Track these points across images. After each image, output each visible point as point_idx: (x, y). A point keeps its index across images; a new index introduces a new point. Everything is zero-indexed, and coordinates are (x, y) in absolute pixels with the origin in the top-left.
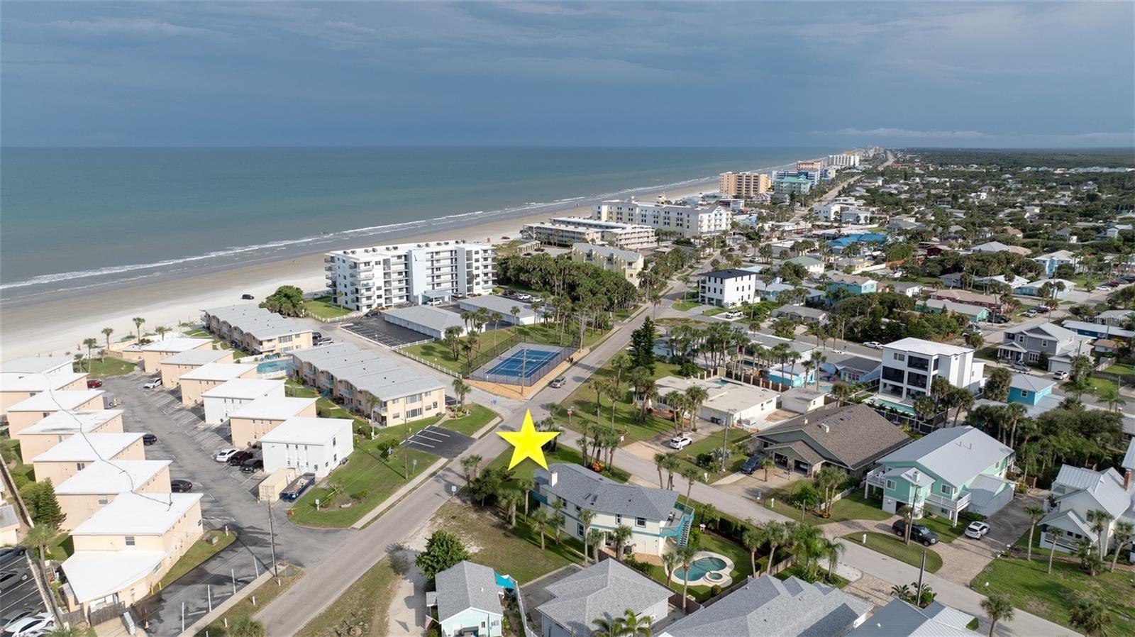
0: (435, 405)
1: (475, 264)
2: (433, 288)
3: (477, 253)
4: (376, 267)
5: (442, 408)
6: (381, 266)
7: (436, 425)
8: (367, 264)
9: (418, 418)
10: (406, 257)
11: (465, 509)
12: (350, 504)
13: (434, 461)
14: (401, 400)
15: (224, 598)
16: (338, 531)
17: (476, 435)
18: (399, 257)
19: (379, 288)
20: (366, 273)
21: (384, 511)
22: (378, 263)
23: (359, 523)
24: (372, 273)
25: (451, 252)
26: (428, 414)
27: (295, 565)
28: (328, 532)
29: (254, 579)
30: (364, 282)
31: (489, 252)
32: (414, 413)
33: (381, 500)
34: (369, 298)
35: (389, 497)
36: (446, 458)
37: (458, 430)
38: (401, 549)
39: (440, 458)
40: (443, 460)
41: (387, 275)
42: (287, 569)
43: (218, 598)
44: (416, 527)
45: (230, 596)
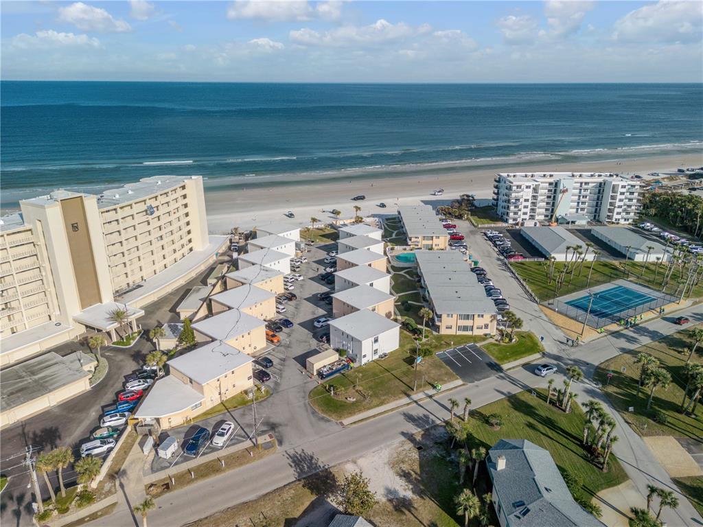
0: (486, 326)
1: (619, 197)
2: (577, 212)
3: (624, 187)
4: (526, 190)
5: (492, 331)
6: (531, 190)
7: (478, 345)
8: (519, 187)
9: (469, 333)
10: (556, 184)
11: (436, 443)
12: (355, 400)
13: (451, 378)
14: (455, 316)
15: (215, 449)
16: (329, 421)
17: (505, 366)
18: (551, 184)
19: (526, 207)
20: (517, 194)
21: (374, 416)
22: (528, 187)
23: (346, 421)
24: (521, 194)
25: (601, 183)
26: (477, 332)
27: (278, 440)
28: (323, 419)
29: (243, 441)
30: (514, 201)
31: (636, 187)
32: (465, 328)
33: (382, 403)
34: (515, 213)
35: (388, 403)
36: (463, 380)
37: (493, 355)
38: (355, 463)
39: (457, 379)
40: (460, 382)
41: (534, 197)
42: (270, 442)
43: (211, 448)
44: (382, 446)
45: (219, 450)
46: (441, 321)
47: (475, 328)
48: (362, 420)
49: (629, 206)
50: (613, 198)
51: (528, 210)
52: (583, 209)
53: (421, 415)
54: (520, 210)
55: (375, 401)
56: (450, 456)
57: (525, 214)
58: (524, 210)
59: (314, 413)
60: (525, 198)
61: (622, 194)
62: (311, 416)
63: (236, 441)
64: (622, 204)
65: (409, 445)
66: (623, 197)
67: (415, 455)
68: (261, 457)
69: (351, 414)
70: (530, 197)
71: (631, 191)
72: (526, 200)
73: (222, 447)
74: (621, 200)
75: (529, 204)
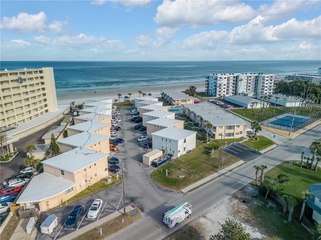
0: (241, 132)
3: (268, 77)
4: (224, 80)
5: (244, 135)
7: (240, 142)
8: (221, 78)
9: (232, 137)
10: (237, 77)
12: (184, 176)
13: (237, 161)
14: (224, 127)
15: (90, 222)
16: (172, 191)
17: (262, 152)
18: (234, 77)
19: (224, 88)
20: (220, 82)
21: (202, 185)
23: (185, 190)
24: (222, 82)
25: (256, 76)
26: (236, 137)
27: (140, 208)
28: (167, 190)
29: (112, 213)
30: (219, 85)
31: (273, 77)
32: (229, 135)
33: (202, 177)
34: (220, 92)
35: (206, 177)
36: (244, 160)
37: (252, 147)
38: (205, 217)
39: (239, 160)
40: (242, 162)
41: (228, 83)
42: (134, 210)
43: (87, 221)
44: (218, 203)
45: (94, 221)
46: (215, 131)
47: (235, 134)
48: (194, 189)
49: (270, 87)
50: (263, 83)
51: (225, 90)
52: (249, 90)
53: (232, 182)
54: (222, 90)
55: (198, 177)
57: (224, 92)
59: (159, 187)
60: (224, 83)
61: (267, 80)
62: (158, 190)
63: (106, 213)
64: (267, 85)
65: (236, 201)
68: (131, 222)
69: (186, 185)
70: (226, 83)
71: (271, 79)
72: (225, 85)
73: (96, 219)
75: (226, 87)
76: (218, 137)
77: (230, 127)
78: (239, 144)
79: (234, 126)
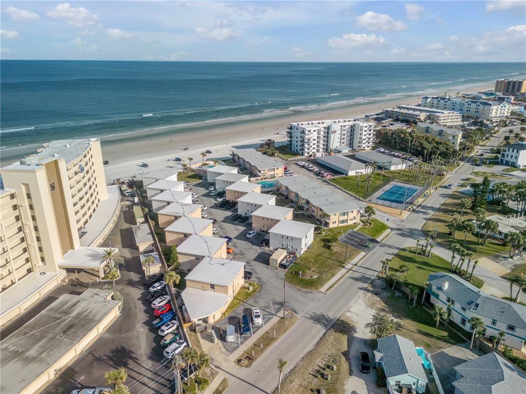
0: (355, 218)
1: (364, 133)
2: (340, 145)
4: (313, 133)
5: (358, 220)
6: (316, 133)
7: (354, 230)
8: (310, 131)
9: (346, 224)
10: (328, 128)
11: (382, 289)
12: (317, 276)
13: (358, 253)
14: (337, 215)
15: (259, 328)
16: (313, 292)
17: (379, 239)
18: (325, 128)
19: (314, 144)
20: (308, 136)
21: (335, 283)
22: (315, 131)
23: (323, 289)
24: (310, 136)
25: (352, 126)
26: (350, 223)
27: (293, 311)
28: (307, 292)
29: (272, 318)
30: (307, 141)
31: (373, 126)
32: (343, 222)
33: (333, 275)
34: (308, 149)
35: (336, 274)
36: (364, 252)
37: (368, 234)
38: (349, 311)
39: (360, 252)
40: (363, 254)
41: (318, 138)
42: (288, 313)
43: (256, 327)
44: (356, 298)
45: (261, 327)
46: (329, 219)
47: (348, 220)
48: (331, 287)
49: (369, 139)
50: (361, 134)
51: (315, 146)
52: (343, 143)
53: (360, 276)
54: (311, 147)
55: (329, 275)
56: (395, 294)
57: (314, 148)
58: (313, 146)
59: (299, 290)
60: (313, 138)
61: (366, 131)
62: (298, 292)
63: (267, 319)
64: (365, 137)
65: (369, 294)
66: (366, 133)
67: (377, 298)
68: (293, 324)
69: (322, 285)
70: (316, 138)
71: (370, 129)
72: (314, 140)
73: (262, 324)
74: (365, 135)
75: (315, 142)
76: (331, 226)
77: (344, 214)
78: (355, 232)
79: (348, 212)
